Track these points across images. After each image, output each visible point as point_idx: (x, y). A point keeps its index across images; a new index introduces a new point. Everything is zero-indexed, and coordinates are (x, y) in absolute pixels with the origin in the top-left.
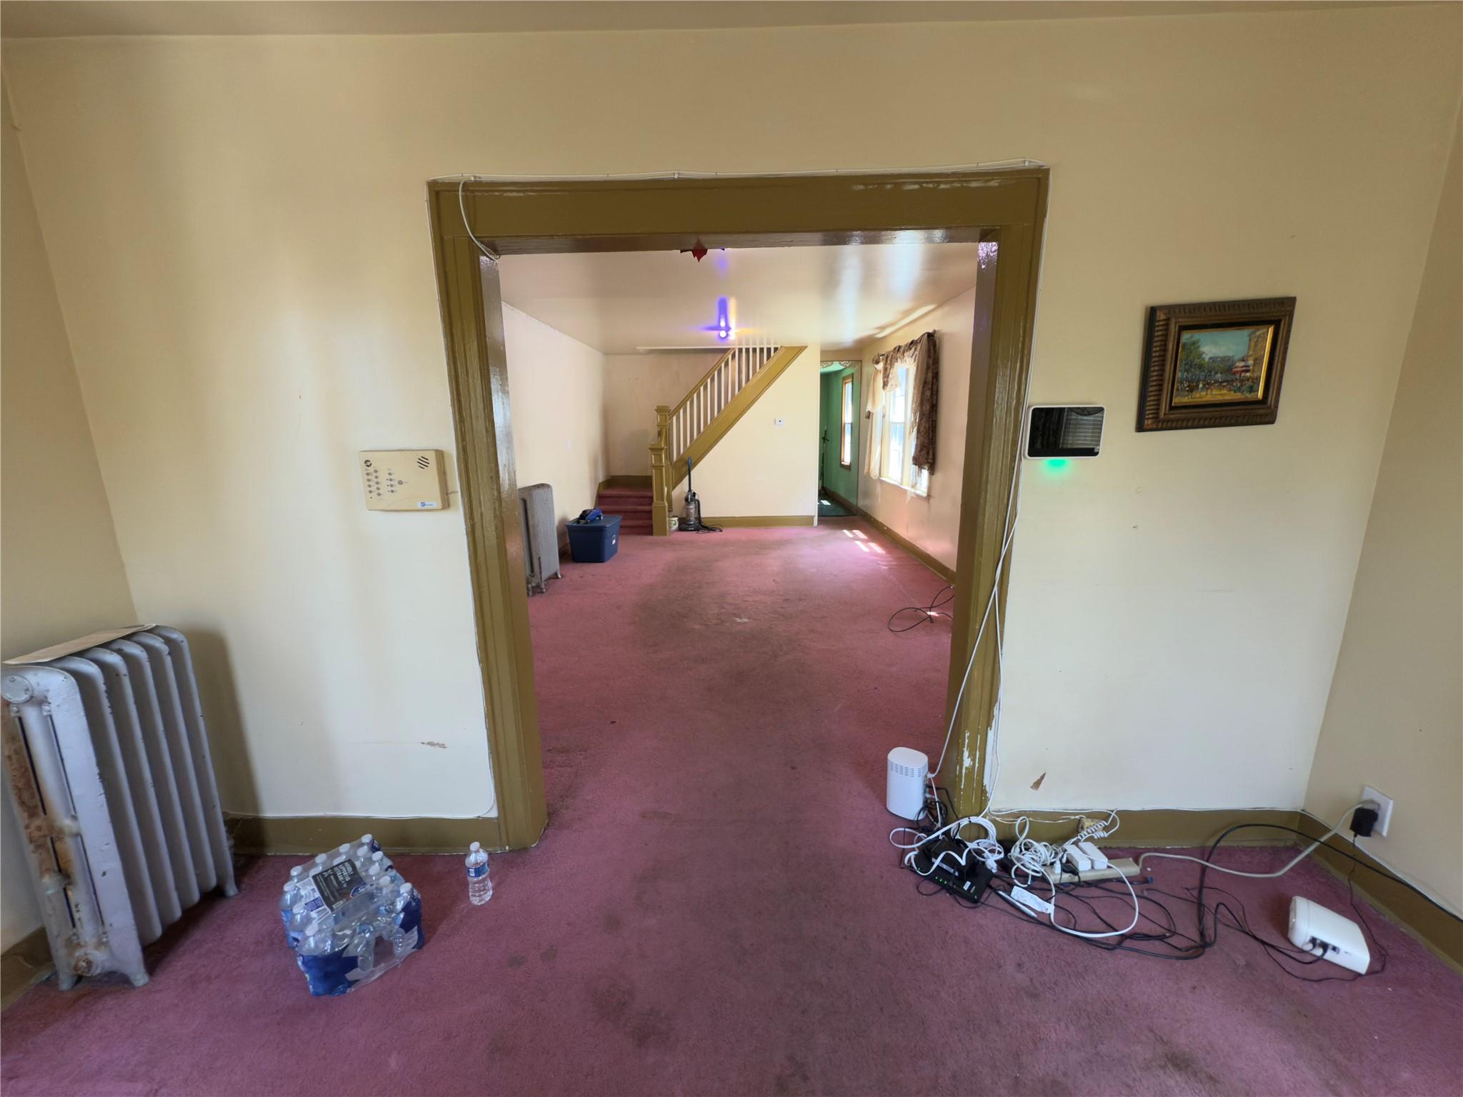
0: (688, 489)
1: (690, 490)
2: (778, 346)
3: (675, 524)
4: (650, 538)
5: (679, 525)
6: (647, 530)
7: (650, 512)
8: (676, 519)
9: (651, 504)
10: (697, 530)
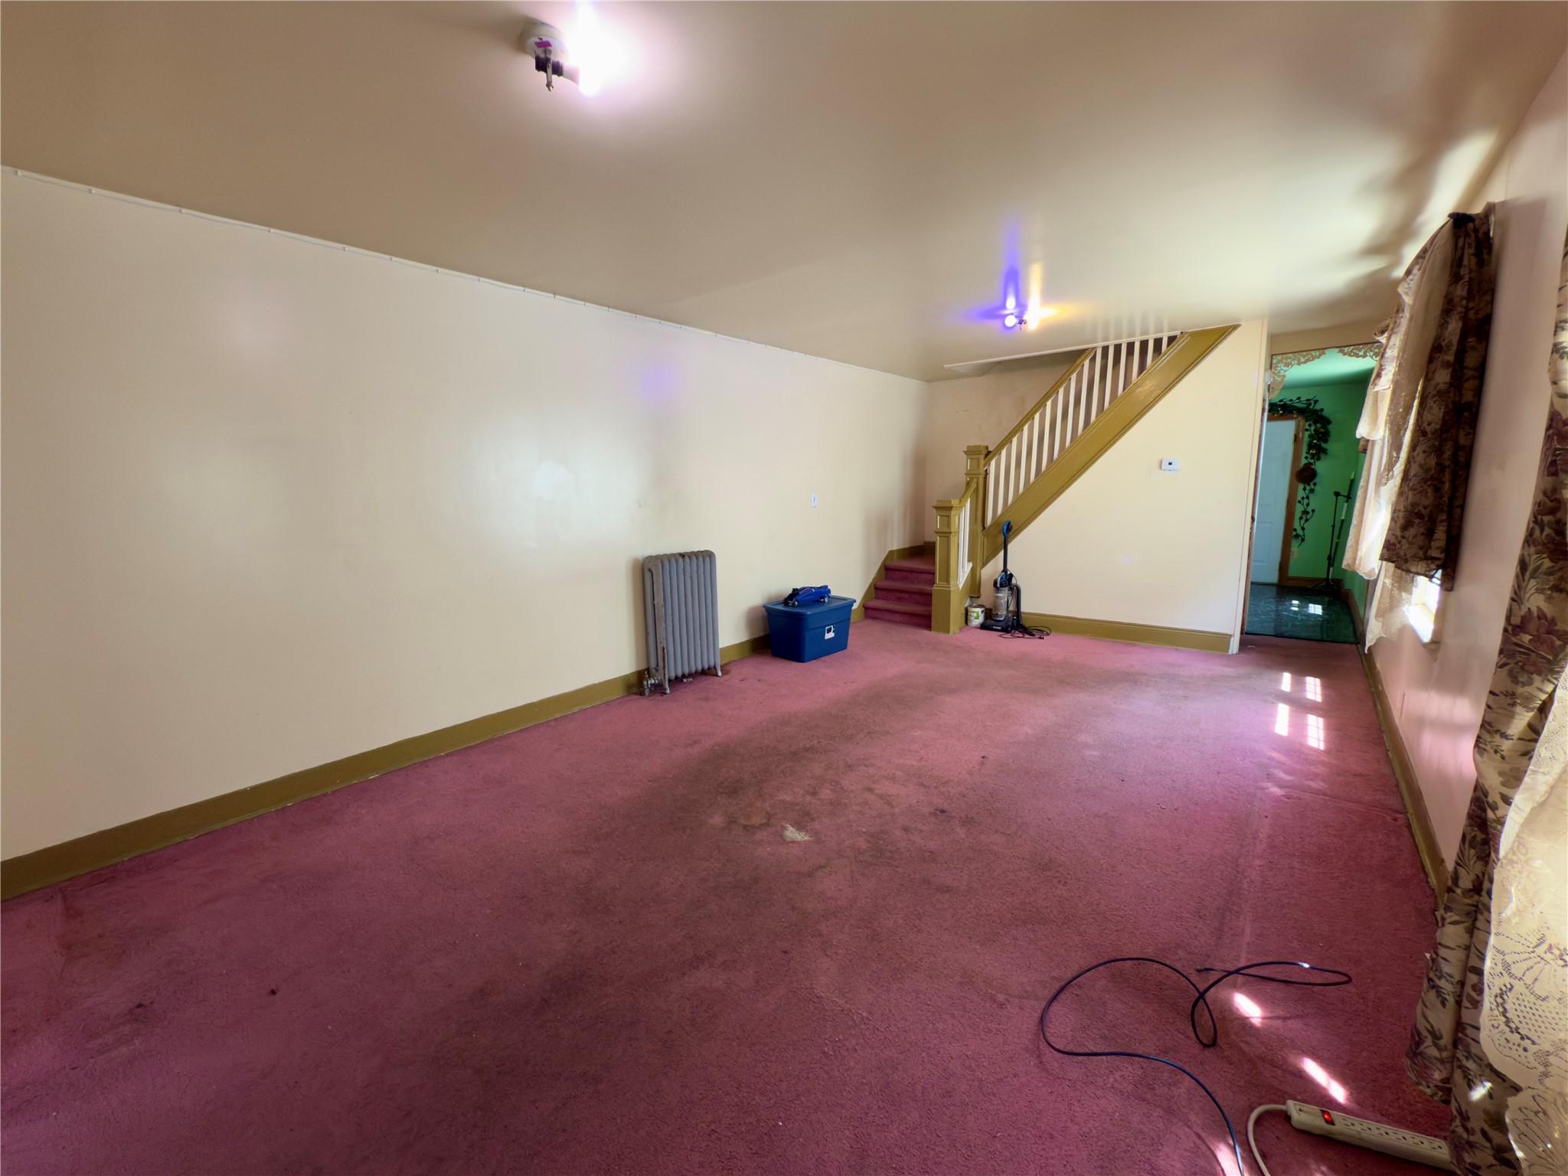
0: (1002, 568)
1: (1005, 570)
2: (1177, 333)
3: (977, 618)
4: (926, 632)
5: (986, 618)
6: (924, 621)
7: (930, 595)
8: (979, 610)
9: (932, 582)
10: (1005, 630)
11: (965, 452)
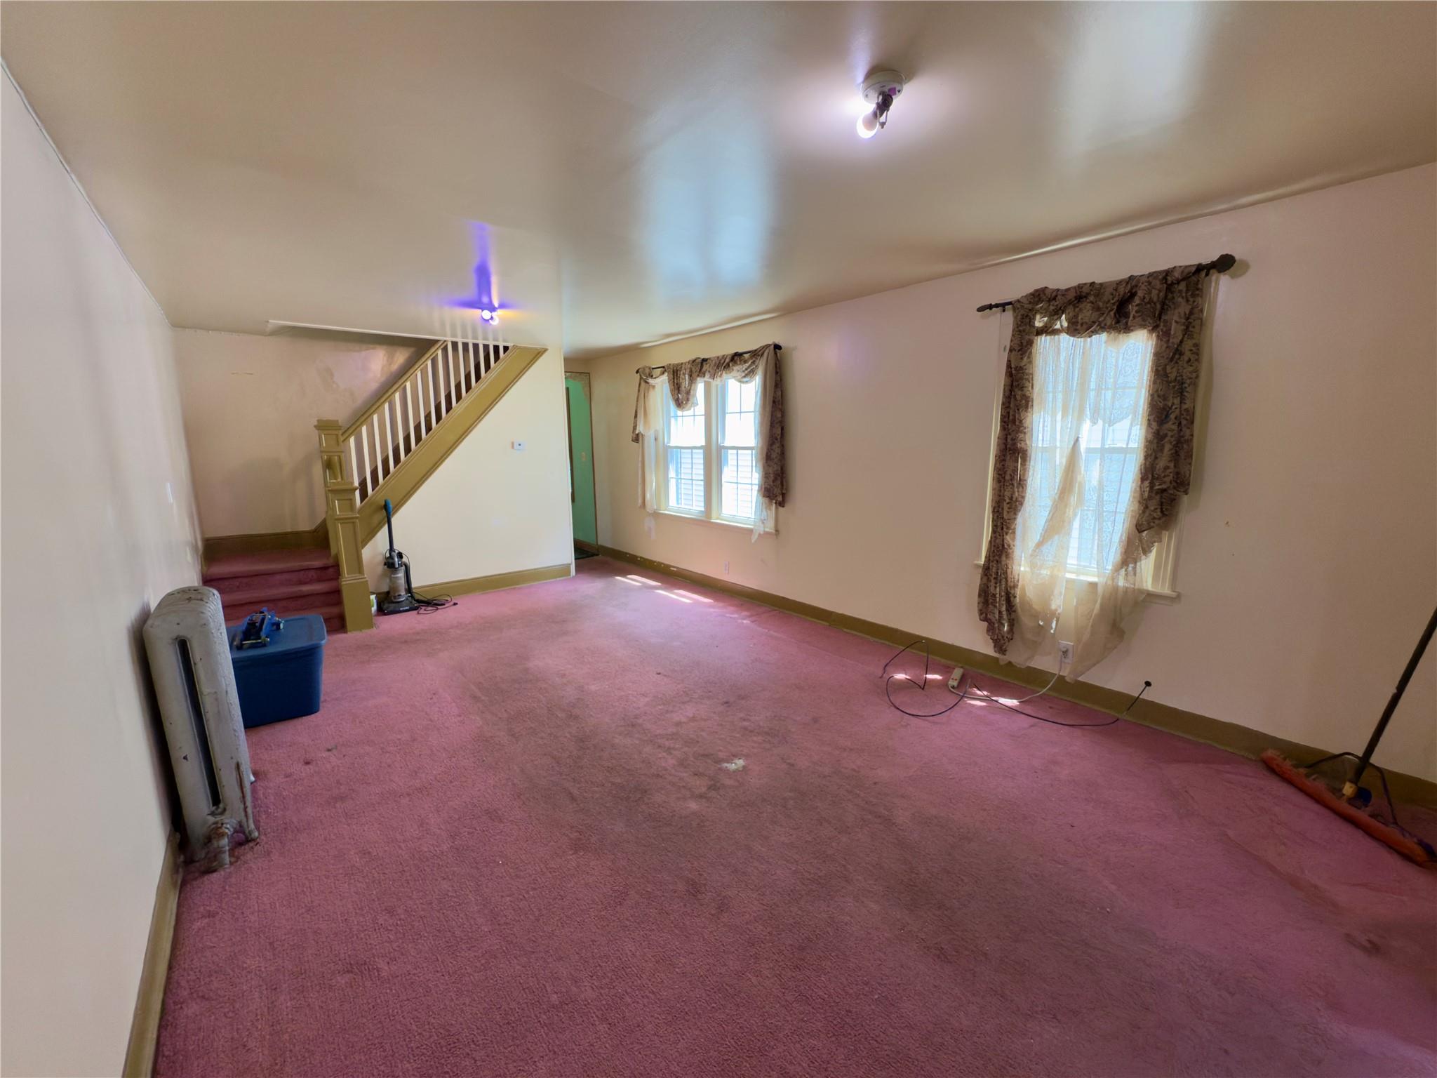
0: (388, 548)
1: (391, 549)
2: (509, 344)
3: (373, 606)
4: (345, 635)
5: (380, 605)
6: (342, 623)
7: (337, 592)
8: (372, 597)
9: (338, 578)
10: (408, 609)
11: (315, 426)
